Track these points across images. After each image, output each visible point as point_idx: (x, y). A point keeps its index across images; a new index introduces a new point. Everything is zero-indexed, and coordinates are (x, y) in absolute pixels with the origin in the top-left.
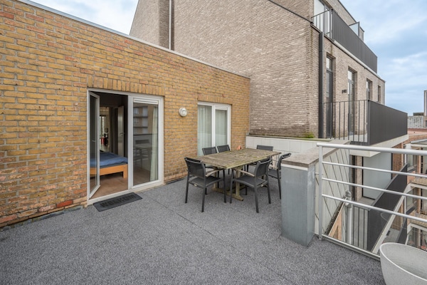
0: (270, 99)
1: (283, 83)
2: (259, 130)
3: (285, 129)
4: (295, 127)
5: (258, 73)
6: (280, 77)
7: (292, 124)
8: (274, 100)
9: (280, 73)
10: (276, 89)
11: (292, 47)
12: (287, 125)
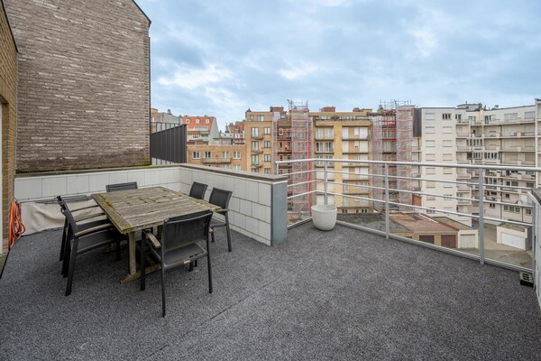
0: (79, 105)
1: (107, 85)
2: (49, 161)
3: (112, 156)
4: (130, 152)
5: (44, 48)
6: (101, 73)
7: (125, 149)
8: (90, 108)
9: (101, 67)
10: (93, 91)
11: (122, 38)
12: (116, 150)
